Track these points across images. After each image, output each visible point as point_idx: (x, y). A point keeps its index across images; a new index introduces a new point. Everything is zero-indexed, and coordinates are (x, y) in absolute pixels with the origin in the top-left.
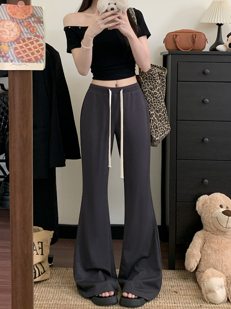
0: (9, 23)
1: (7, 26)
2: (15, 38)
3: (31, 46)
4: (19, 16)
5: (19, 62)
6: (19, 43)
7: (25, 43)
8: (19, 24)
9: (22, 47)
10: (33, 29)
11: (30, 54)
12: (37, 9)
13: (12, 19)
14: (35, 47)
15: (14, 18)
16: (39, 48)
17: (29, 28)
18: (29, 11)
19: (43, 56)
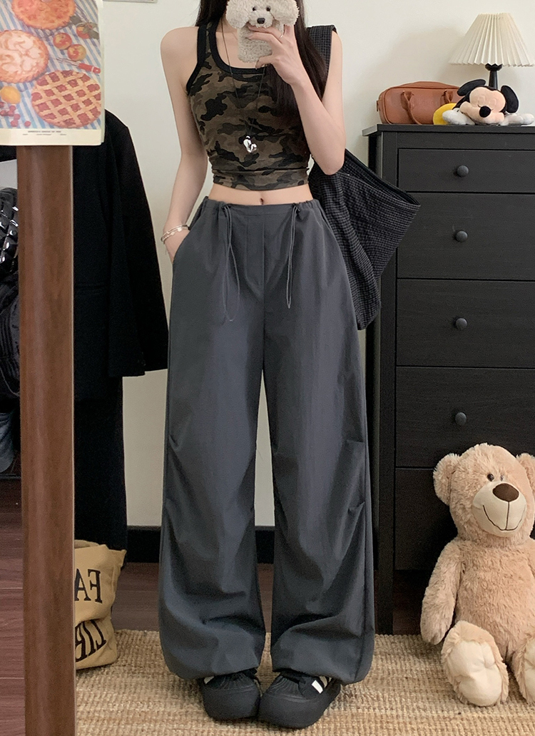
0: (20, 37)
1: (15, 45)
2: (35, 71)
3: (71, 90)
4: (44, 21)
5: (43, 126)
6: (44, 83)
7: (58, 83)
8: (44, 39)
9: (49, 93)
10: (76, 52)
11: (69, 109)
12: (84, 6)
13: (28, 29)
14: (81, 93)
15: (32, 27)
16: (90, 95)
17: (67, 49)
18: (65, 10)
19: (100, 113)
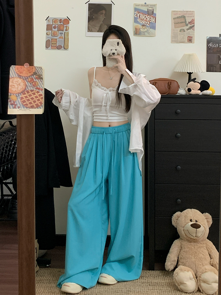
0: (17, 79)
1: (16, 82)
2: (22, 90)
3: (33, 96)
4: (25, 74)
5: (24, 108)
6: (25, 94)
7: (29, 94)
8: (25, 80)
9: (26, 97)
10: (35, 84)
11: (33, 102)
12: (38, 69)
13: (20, 76)
14: (36, 97)
16: (39, 98)
17: (32, 83)
18: (32, 70)
19: (42, 103)
